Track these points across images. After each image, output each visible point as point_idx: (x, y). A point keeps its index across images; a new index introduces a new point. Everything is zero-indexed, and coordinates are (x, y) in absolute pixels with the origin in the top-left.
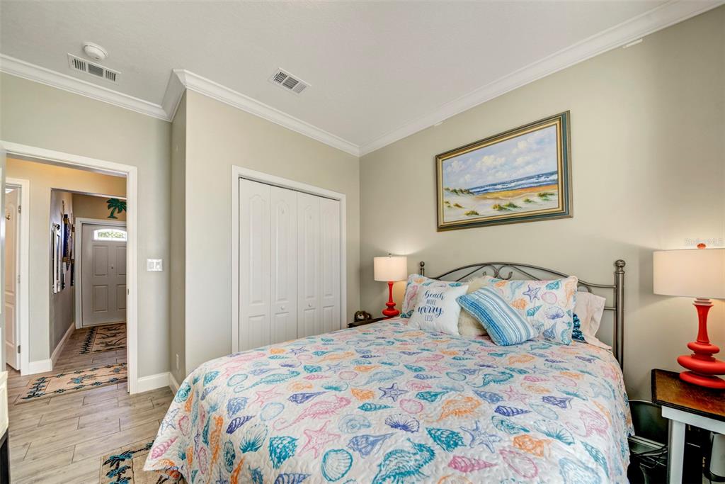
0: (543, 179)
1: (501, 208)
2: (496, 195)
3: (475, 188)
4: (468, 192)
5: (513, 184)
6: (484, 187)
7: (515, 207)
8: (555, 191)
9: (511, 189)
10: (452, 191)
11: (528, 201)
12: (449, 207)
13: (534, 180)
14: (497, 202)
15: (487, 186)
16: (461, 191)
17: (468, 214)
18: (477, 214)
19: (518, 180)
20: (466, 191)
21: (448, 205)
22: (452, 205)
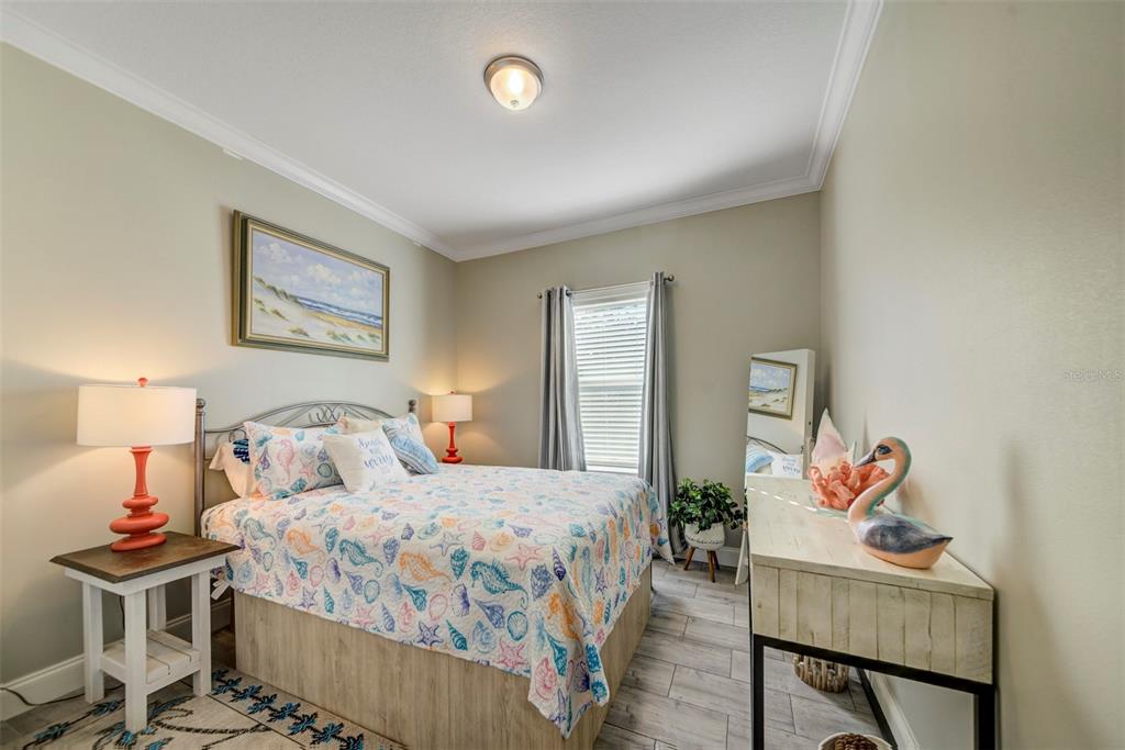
0: (372, 319)
1: (335, 337)
2: (330, 319)
3: (307, 300)
4: (295, 299)
5: (348, 314)
6: (316, 303)
7: (349, 339)
8: (380, 335)
9: (347, 318)
10: (269, 287)
11: (360, 337)
12: (262, 310)
13: (365, 318)
14: (332, 328)
15: (321, 303)
16: (285, 294)
17: (294, 332)
18: (306, 334)
19: (353, 312)
20: (291, 296)
21: (259, 306)
22: (268, 309)
